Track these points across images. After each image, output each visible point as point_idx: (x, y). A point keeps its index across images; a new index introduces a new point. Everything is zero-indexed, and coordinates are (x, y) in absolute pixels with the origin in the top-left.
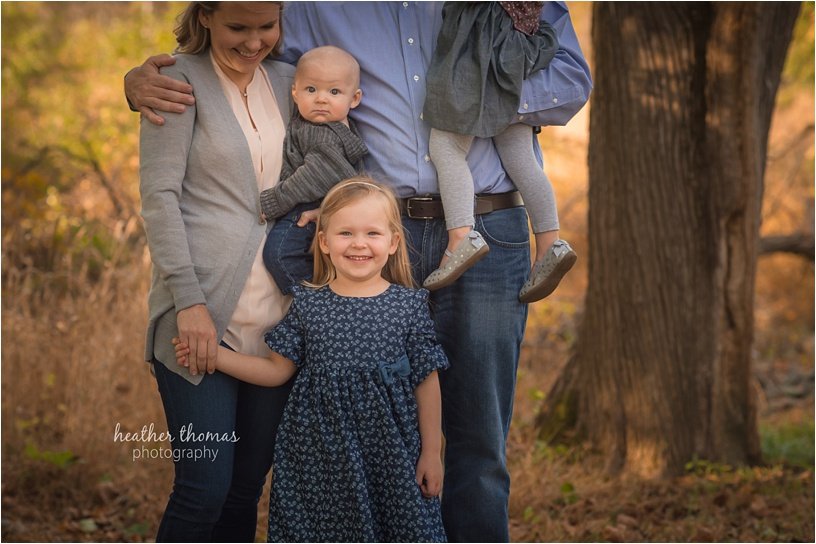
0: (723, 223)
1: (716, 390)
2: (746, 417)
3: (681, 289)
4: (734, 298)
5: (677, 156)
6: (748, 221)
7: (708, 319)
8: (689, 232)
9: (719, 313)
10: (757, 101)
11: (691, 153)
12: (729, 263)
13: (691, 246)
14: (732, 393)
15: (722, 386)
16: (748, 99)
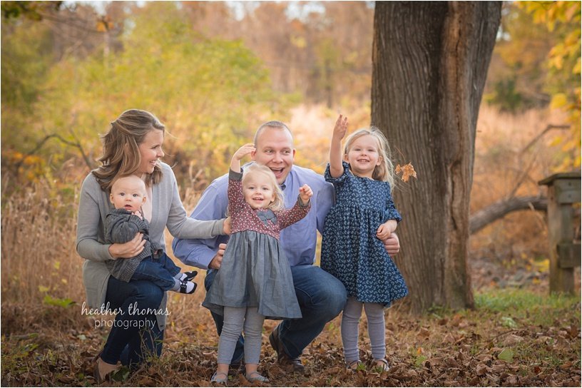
0: (449, 168)
1: (446, 266)
2: (464, 282)
3: (425, 206)
4: (456, 212)
5: (421, 128)
6: (464, 167)
7: (441, 224)
8: (429, 173)
9: (448, 220)
10: (468, 97)
11: (430, 128)
12: (453, 192)
13: (430, 181)
14: (456, 268)
15: (450, 263)
16: (462, 96)
